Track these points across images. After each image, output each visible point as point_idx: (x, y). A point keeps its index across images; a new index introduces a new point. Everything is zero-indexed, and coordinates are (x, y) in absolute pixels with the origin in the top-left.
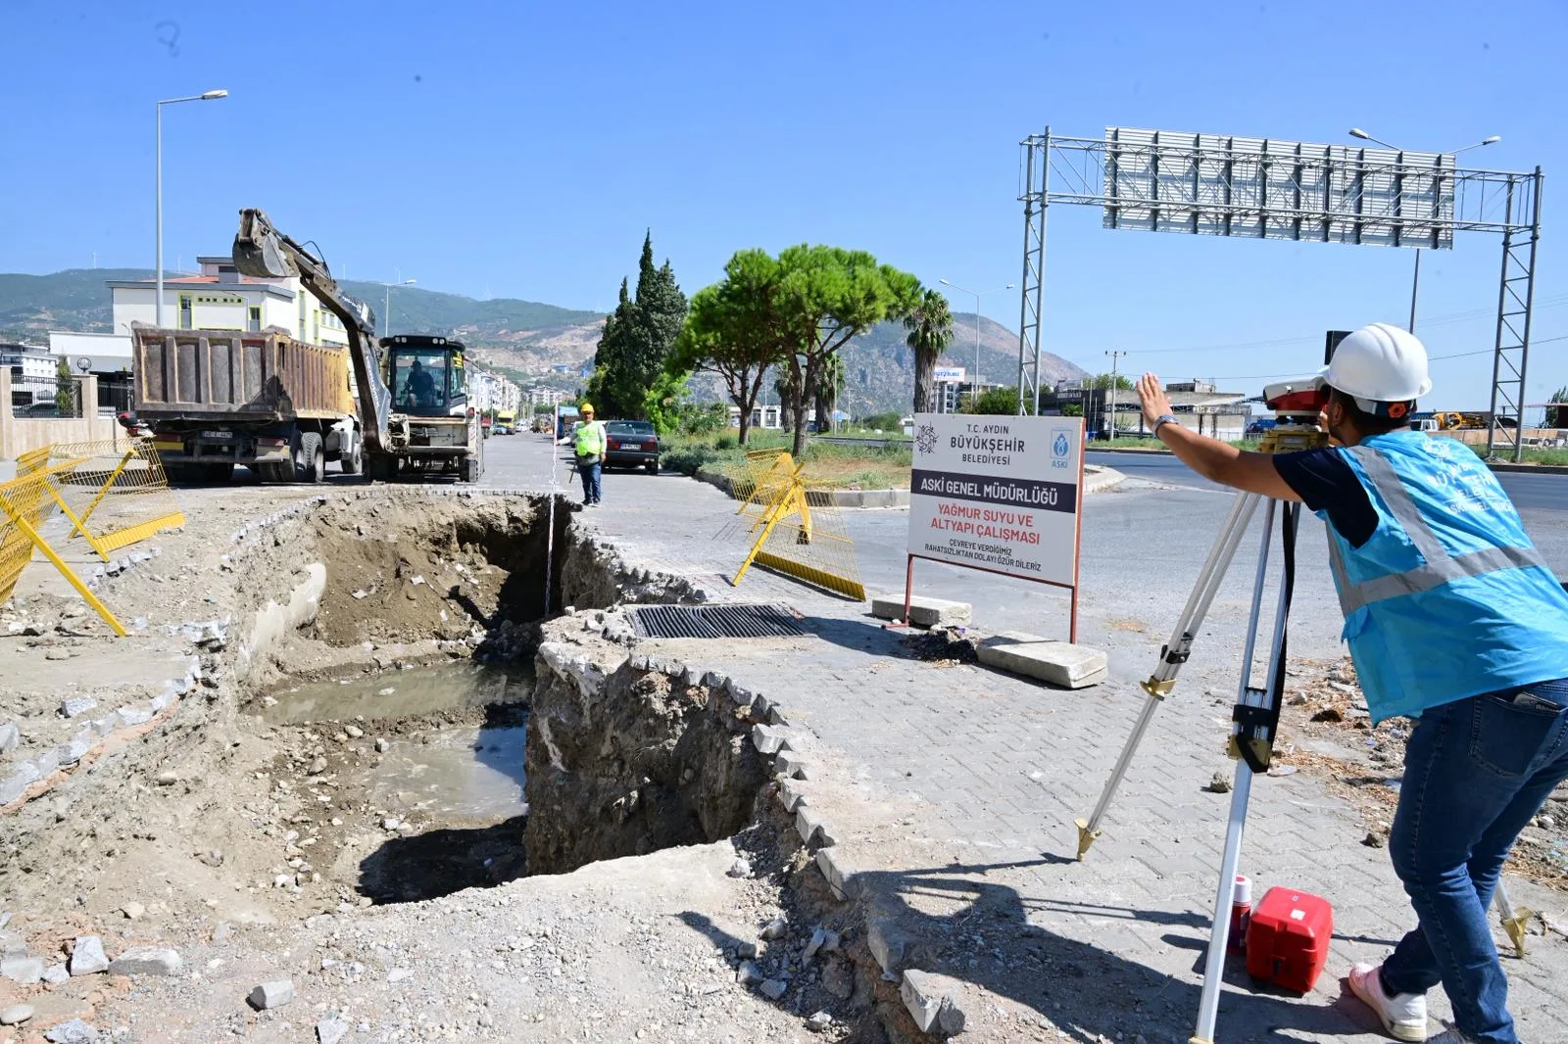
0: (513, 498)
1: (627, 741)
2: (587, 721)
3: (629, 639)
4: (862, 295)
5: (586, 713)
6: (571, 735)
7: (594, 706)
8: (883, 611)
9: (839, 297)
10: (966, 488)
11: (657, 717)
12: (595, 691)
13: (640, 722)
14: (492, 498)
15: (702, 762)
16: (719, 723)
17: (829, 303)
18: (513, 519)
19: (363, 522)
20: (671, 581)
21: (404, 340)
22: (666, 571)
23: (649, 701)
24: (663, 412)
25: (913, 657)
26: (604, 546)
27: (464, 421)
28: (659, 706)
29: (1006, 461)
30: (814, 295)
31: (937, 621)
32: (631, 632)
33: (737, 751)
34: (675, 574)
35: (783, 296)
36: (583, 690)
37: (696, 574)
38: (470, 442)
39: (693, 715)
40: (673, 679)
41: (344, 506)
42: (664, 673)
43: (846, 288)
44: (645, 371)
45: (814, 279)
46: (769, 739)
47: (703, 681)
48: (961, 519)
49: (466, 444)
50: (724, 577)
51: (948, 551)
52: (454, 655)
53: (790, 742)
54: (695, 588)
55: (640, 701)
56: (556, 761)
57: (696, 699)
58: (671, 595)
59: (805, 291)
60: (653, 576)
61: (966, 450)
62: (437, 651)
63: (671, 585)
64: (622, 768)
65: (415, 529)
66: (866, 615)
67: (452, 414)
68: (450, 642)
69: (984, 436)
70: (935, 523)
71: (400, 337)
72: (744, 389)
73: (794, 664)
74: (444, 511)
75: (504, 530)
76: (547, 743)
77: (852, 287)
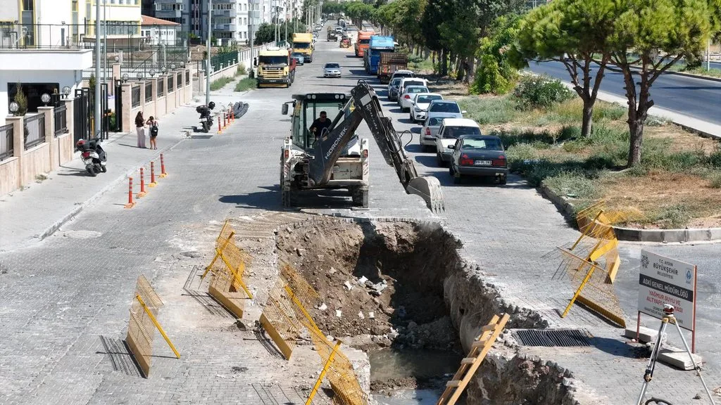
0: (400, 224)
1: (518, 387)
2: (499, 379)
3: (516, 346)
4: (687, 31)
5: (499, 376)
6: (493, 385)
7: (502, 373)
8: (629, 335)
9: (666, 34)
10: (659, 286)
11: (529, 377)
12: (503, 367)
13: (522, 379)
14: (385, 224)
15: (546, 394)
16: (552, 380)
17: (657, 40)
18: (401, 241)
19: (299, 245)
20: (530, 313)
21: (314, 97)
22: (527, 307)
23: (526, 371)
24: (499, 61)
25: (632, 357)
26: (488, 285)
27: (360, 161)
28: (530, 373)
29: (672, 277)
30: (643, 33)
31: (650, 341)
32: (516, 343)
33: (558, 388)
34: (532, 309)
35: (616, 35)
36: (498, 367)
37: (542, 308)
38: (364, 176)
39: (543, 377)
40: (535, 363)
41: (288, 235)
42: (532, 361)
43: (673, 25)
44: (478, 12)
45: (644, 20)
46: (567, 382)
47: (547, 364)
48: (657, 298)
49: (361, 177)
50: (557, 311)
51: (653, 311)
52: (382, 345)
53: (574, 383)
54: (543, 319)
55: (522, 371)
56: (485, 396)
57: (544, 371)
58: (531, 321)
59: (635, 30)
60: (521, 310)
61: (658, 270)
62: (371, 342)
63: (530, 315)
64: (515, 397)
65: (334, 250)
66: (622, 336)
67: (349, 154)
68: (379, 336)
69: (665, 265)
70: (648, 299)
71: (311, 95)
72: (587, 80)
73: (582, 358)
74: (352, 235)
75: (395, 249)
76: (481, 388)
77: (678, 25)
